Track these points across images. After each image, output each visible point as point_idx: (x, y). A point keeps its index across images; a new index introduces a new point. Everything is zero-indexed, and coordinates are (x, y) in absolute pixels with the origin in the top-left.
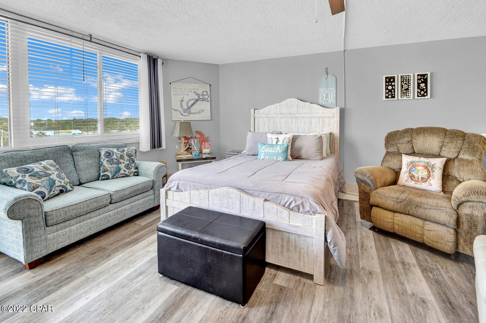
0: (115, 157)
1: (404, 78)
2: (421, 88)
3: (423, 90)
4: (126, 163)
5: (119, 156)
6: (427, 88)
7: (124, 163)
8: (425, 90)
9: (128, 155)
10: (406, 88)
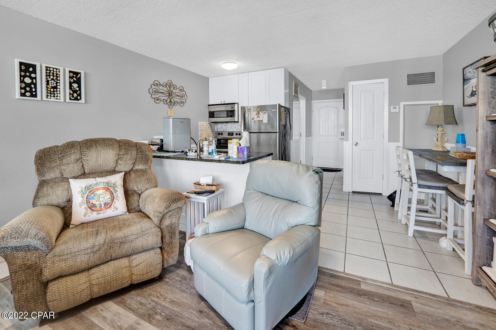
1: (50, 71)
2: (73, 89)
3: (75, 91)
6: (80, 90)
8: (79, 92)
10: (53, 86)
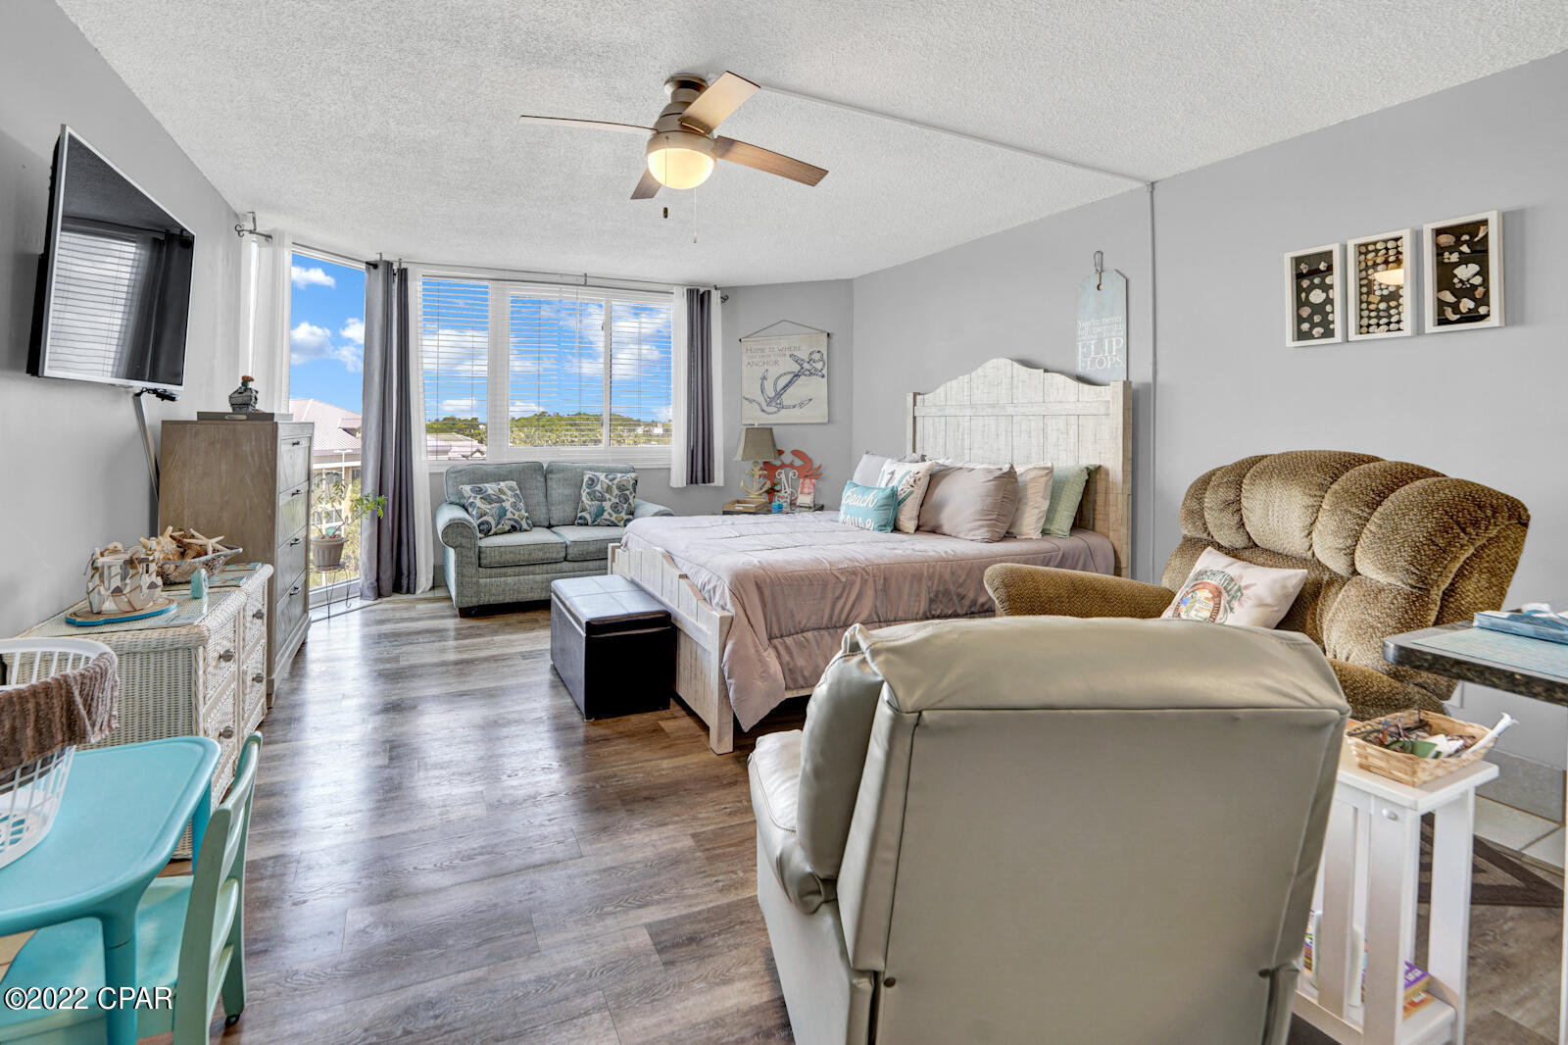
0: (598, 488)
1: (1377, 251)
2: (1458, 286)
3: (1468, 291)
4: (614, 500)
5: (605, 486)
6: (1485, 283)
7: (610, 500)
8: (1481, 290)
9: (619, 488)
